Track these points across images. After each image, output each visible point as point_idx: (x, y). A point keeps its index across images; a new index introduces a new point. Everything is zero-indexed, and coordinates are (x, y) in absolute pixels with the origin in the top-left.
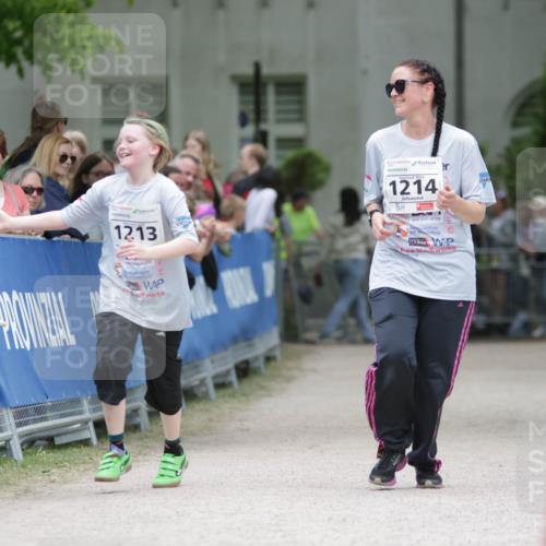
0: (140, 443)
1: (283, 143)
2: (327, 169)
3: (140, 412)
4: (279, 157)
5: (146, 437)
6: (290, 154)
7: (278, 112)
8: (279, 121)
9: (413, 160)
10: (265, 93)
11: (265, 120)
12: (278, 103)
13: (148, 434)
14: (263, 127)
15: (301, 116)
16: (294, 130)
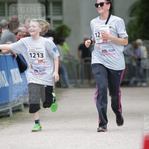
0: (10, 121)
1: (55, 22)
2: (70, 31)
3: (9, 111)
4: (54, 27)
5: (12, 119)
6: (58, 26)
7: (54, 12)
8: (54, 15)
9: (100, 26)
10: (49, 5)
11: (49, 15)
12: (53, 9)
13: (12, 118)
14: (49, 17)
15: (61, 13)
16: (59, 18)
